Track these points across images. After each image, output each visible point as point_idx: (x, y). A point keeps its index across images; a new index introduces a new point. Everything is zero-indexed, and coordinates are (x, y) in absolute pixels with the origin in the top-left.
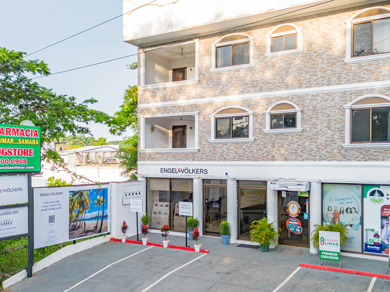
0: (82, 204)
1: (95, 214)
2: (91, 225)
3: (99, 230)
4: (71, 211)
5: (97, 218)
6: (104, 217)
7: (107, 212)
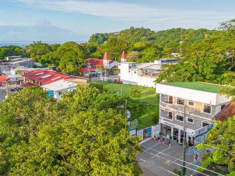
0: (146, 132)
1: (148, 133)
2: (147, 136)
3: (149, 137)
4: (144, 134)
5: (149, 134)
6: (150, 133)
7: (151, 132)
